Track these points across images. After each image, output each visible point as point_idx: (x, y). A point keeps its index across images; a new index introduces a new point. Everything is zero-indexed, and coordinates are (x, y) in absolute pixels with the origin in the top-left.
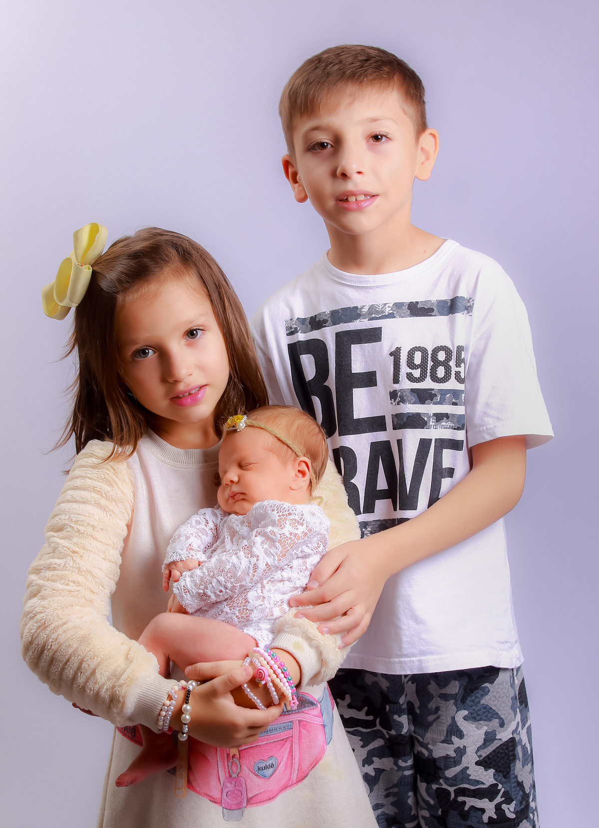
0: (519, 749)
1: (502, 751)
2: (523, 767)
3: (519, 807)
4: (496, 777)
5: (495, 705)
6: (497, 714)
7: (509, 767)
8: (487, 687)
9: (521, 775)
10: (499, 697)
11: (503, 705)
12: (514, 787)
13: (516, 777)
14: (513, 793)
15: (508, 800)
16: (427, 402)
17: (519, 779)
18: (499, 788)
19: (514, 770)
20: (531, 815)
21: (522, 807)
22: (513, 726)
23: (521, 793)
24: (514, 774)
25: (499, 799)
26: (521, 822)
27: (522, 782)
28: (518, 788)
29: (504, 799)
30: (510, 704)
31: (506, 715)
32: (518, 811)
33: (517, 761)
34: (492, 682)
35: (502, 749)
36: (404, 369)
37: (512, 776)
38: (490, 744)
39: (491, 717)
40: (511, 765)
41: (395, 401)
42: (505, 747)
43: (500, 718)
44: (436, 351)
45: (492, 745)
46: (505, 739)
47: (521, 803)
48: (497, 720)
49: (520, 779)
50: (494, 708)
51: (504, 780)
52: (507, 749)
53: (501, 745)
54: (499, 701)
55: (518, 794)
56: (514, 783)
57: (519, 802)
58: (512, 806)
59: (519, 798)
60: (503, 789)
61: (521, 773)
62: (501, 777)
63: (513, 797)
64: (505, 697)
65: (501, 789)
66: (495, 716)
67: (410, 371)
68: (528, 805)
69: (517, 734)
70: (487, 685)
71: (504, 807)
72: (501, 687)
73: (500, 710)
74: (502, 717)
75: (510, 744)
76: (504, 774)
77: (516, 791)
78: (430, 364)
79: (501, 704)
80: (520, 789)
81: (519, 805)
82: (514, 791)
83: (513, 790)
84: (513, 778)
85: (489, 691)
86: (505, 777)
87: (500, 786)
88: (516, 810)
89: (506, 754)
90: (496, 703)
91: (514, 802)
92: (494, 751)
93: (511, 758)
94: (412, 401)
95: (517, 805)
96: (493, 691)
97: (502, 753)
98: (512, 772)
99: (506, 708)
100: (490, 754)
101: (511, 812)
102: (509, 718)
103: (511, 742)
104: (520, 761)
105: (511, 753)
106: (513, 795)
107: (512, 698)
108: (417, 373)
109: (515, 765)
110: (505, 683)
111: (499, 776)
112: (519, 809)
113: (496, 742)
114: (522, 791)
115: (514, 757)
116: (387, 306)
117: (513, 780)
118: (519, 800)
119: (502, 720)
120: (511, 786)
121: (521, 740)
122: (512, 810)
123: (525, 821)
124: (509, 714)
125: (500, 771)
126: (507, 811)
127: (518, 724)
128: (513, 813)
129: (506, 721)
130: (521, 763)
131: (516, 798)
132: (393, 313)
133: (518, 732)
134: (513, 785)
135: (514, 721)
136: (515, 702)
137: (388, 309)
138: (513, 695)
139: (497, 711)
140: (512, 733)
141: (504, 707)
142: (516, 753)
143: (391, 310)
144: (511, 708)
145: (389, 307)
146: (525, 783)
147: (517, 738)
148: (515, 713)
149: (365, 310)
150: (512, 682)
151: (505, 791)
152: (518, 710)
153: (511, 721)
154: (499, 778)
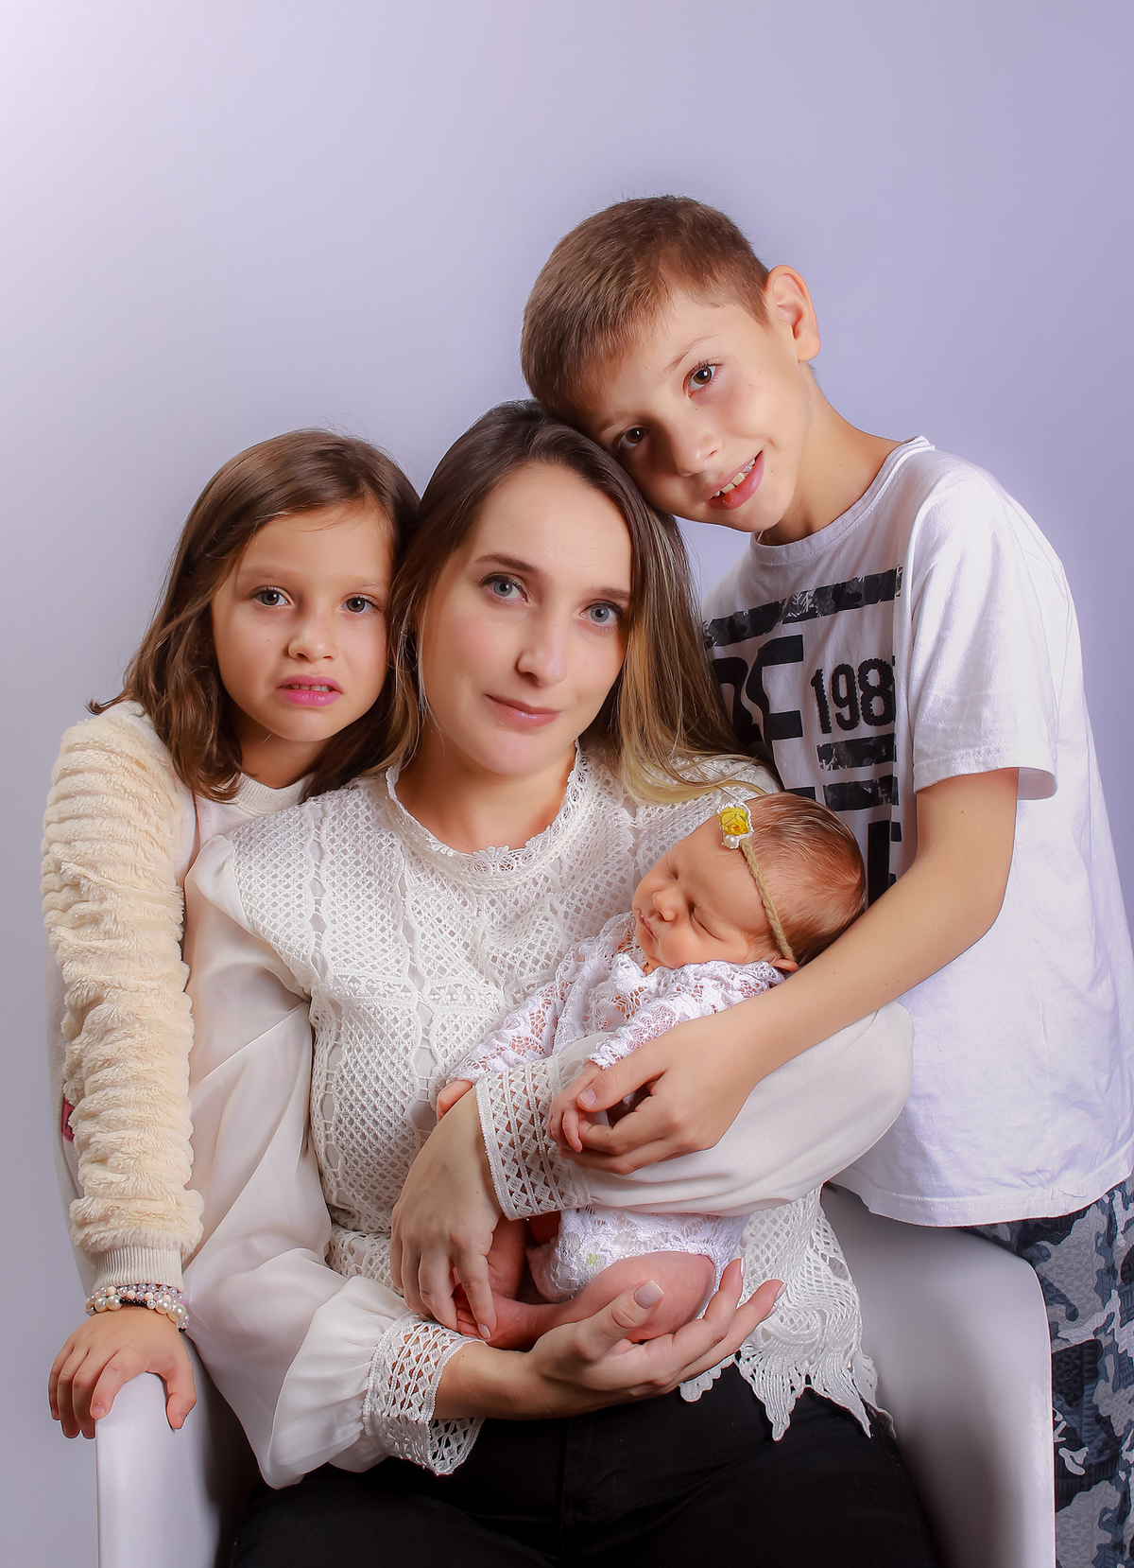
0: (1109, 1362)
1: (1066, 1360)
2: (1114, 1392)
3: (1096, 1458)
4: (1055, 1402)
5: (1059, 1281)
6: (1063, 1296)
7: (1082, 1389)
8: (1045, 1248)
9: (1108, 1405)
10: (1070, 1268)
11: (1076, 1283)
12: (1087, 1424)
13: (1096, 1407)
14: (1085, 1434)
15: (1074, 1444)
17: (1101, 1411)
18: (1058, 1421)
19: (1092, 1395)
20: (1122, 1475)
21: (1103, 1458)
22: (1099, 1320)
23: (1103, 1435)
24: (1090, 1402)
25: (1056, 1439)
26: (1096, 1483)
27: (1109, 1417)
28: (1098, 1427)
29: (1065, 1439)
30: (1093, 1281)
31: (1084, 1301)
32: (1091, 1465)
33: (1101, 1382)
34: (1056, 1242)
35: (1069, 1356)
36: (832, 708)
37: (1086, 1406)
39: (1050, 1299)
40: (1086, 1387)
41: (827, 763)
42: (1074, 1355)
43: (1069, 1305)
46: (1075, 1341)
47: (1100, 1452)
48: (1063, 1307)
49: (1103, 1411)
50: (1056, 1285)
51: (1066, 1408)
52: (1080, 1357)
53: (1067, 1350)
54: (1068, 1276)
55: (1096, 1436)
56: (1088, 1417)
57: (1095, 1451)
58: (1081, 1455)
59: (1098, 1443)
60: (1065, 1425)
61: (1107, 1401)
62: (1062, 1403)
63: (1084, 1440)
64: (1082, 1271)
65: (1061, 1425)
66: (1059, 1300)
67: (838, 709)
68: (1116, 1456)
69: (1106, 1335)
70: (1045, 1243)
71: (1065, 1454)
72: (1074, 1251)
73: (1069, 1291)
74: (1073, 1302)
75: (1086, 1351)
76: (1070, 1398)
77: (1091, 1430)
79: (1073, 1281)
80: (1102, 1429)
81: (1095, 1455)
82: (1087, 1431)
83: (1085, 1428)
84: (1087, 1409)
85: (1049, 1256)
86: (1070, 1404)
87: (1060, 1418)
88: (1087, 1463)
89: (1077, 1367)
90: (1061, 1277)
91: (1086, 1449)
93: (1086, 1374)
94: (851, 763)
95: (1092, 1454)
96: (1057, 1258)
97: (1068, 1365)
98: (1085, 1399)
99: (1082, 1289)
101: (1077, 1464)
102: (1088, 1307)
103: (1090, 1348)
104: (1107, 1381)
105: (1088, 1366)
106: (1084, 1437)
107: (1097, 1273)
108: (845, 713)
109: (1095, 1388)
110: (1083, 1247)
111: (1060, 1400)
112: (1094, 1461)
113: (1058, 1344)
114: (1106, 1432)
115: (1095, 1375)
116: (807, 596)
117: (1086, 1412)
118: (1096, 1447)
119: (1072, 1309)
120: (1081, 1421)
121: (1115, 1345)
122: (1080, 1460)
123: (1105, 1484)
124: (1089, 1300)
125: (1061, 1392)
126: (1069, 1462)
127: (1111, 1317)
128: (1080, 1465)
129: (1080, 1312)
130: (1110, 1384)
131: (1090, 1443)
132: (814, 608)
133: (1108, 1332)
134: (1086, 1420)
135: (1101, 1311)
136: (1106, 1278)
137: (808, 601)
138: (1103, 1266)
139: (1063, 1291)
140: (1095, 1333)
141: (1078, 1288)
142: (1100, 1366)
143: (813, 602)
144: (1096, 1289)
145: (810, 597)
146: (1114, 1419)
147: (1105, 1341)
148: (1105, 1298)
149: (784, 607)
150: (1101, 1244)
151: (1069, 1426)
152: (1115, 1293)
153: (1093, 1312)
154: (1059, 1404)
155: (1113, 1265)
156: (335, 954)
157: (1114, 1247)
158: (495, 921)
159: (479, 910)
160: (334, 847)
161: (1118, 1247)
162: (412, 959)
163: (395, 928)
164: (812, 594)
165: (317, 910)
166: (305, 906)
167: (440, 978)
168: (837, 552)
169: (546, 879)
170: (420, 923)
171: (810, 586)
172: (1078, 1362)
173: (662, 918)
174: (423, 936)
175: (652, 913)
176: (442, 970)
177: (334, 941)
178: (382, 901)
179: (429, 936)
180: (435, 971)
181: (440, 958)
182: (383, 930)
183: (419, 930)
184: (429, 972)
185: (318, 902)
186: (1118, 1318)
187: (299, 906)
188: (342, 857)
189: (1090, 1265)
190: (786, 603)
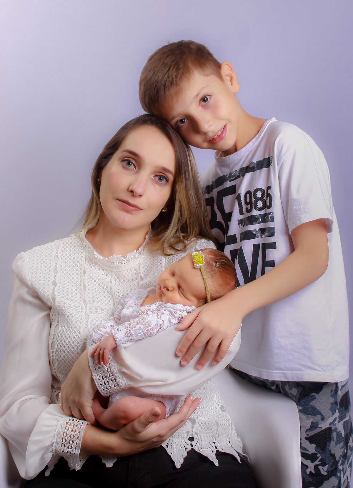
0: (334, 435)
1: (321, 435)
2: (336, 445)
3: (331, 469)
4: (317, 449)
6: (320, 412)
7: (326, 445)
8: (314, 395)
9: (334, 450)
10: (322, 402)
11: (324, 407)
12: (328, 457)
13: (330, 451)
14: (327, 460)
15: (323, 464)
16: (254, 223)
17: (332, 452)
19: (329, 446)
20: (339, 474)
21: (333, 468)
22: (331, 420)
23: (333, 460)
24: (329, 449)
25: (317, 462)
26: (331, 477)
27: (334, 454)
28: (331, 458)
29: (320, 463)
30: (329, 407)
31: (326, 413)
32: (329, 471)
33: (332, 442)
34: (317, 392)
35: (322, 433)
36: (244, 206)
37: (327, 450)
38: (314, 430)
39: (316, 414)
40: (327, 444)
41: (241, 225)
42: (324, 433)
43: (322, 415)
45: (315, 430)
46: (324, 428)
47: (332, 466)
48: (320, 416)
49: (333, 452)
50: (318, 408)
51: (321, 452)
52: (325, 433)
53: (321, 431)
54: (322, 405)
55: (330, 461)
58: (326, 468)
59: (331, 463)
60: (320, 457)
61: (334, 448)
62: (319, 450)
63: (327, 463)
64: (326, 403)
65: (318, 457)
66: (319, 414)
67: (247, 206)
68: (337, 467)
69: (333, 425)
71: (320, 467)
72: (323, 396)
73: (322, 410)
74: (323, 414)
75: (327, 431)
76: (322, 448)
77: (329, 459)
78: (253, 200)
79: (323, 407)
81: (330, 468)
82: (328, 459)
83: (327, 458)
84: (328, 451)
85: (315, 398)
86: (322, 450)
87: (319, 455)
88: (328, 470)
89: (324, 437)
90: (319, 405)
91: (327, 465)
92: (316, 434)
93: (327, 439)
94: (247, 224)
96: (318, 399)
97: (321, 436)
98: (327, 448)
99: (326, 409)
100: (314, 435)
101: (324, 471)
102: (328, 415)
104: (334, 441)
105: (328, 436)
107: (331, 403)
109: (330, 444)
110: (326, 394)
111: (318, 449)
112: (330, 470)
113: (318, 429)
114: (334, 459)
115: (330, 439)
117: (328, 453)
118: (331, 465)
120: (326, 456)
121: (336, 429)
122: (325, 470)
123: (333, 477)
124: (328, 413)
125: (319, 446)
126: (321, 470)
127: (335, 419)
128: (326, 471)
129: (325, 417)
130: (335, 442)
131: (329, 463)
132: (239, 175)
133: (334, 424)
134: (327, 455)
135: (332, 417)
136: (334, 406)
137: (237, 173)
138: (333, 401)
139: (320, 410)
140: (330, 424)
141: (325, 409)
142: (331, 436)
143: (239, 173)
144: (330, 409)
145: (238, 172)
146: (336, 454)
147: (333, 427)
148: (333, 412)
149: (227, 176)
150: (333, 394)
151: (322, 458)
152: (337, 411)
153: (329, 417)
154: (318, 450)
155: (337, 401)
156: (59, 294)
157: (337, 395)
158: (116, 281)
159: (111, 277)
160: (62, 257)
161: (339, 395)
162: (84, 296)
163: (80, 285)
164: (238, 171)
165: (55, 278)
166: (51, 278)
167: (93, 303)
168: (248, 156)
169: (135, 270)
170: (89, 285)
171: (238, 168)
172: (325, 435)
173: (168, 290)
174: (89, 289)
175: (165, 287)
176: (94, 301)
177: (59, 290)
178: (77, 276)
179: (91, 289)
180: (91, 301)
181: (94, 297)
182: (77, 286)
183: (88, 287)
184: (89, 301)
185: (55, 276)
186: (338, 419)
187: (49, 277)
188: (65, 260)
189: (328, 401)
190: (228, 175)
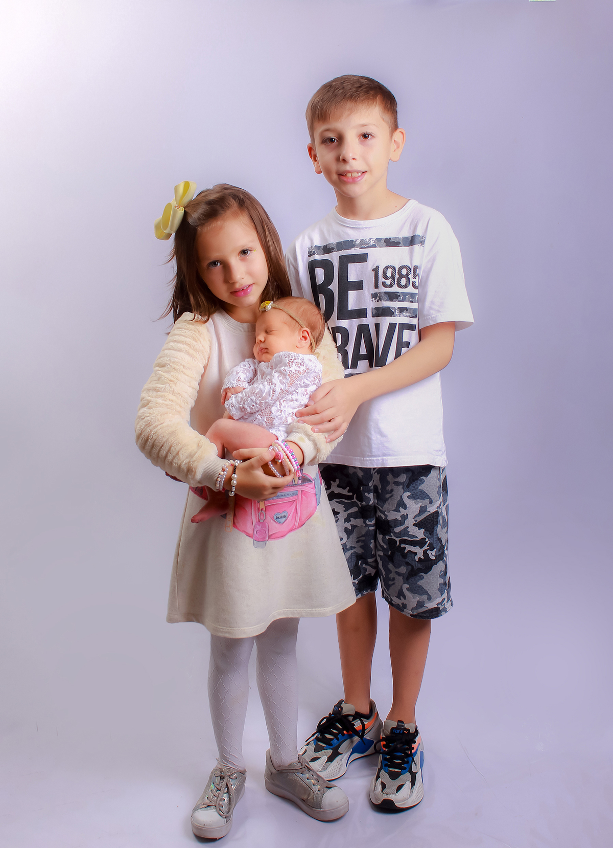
0: (440, 518)
1: (429, 518)
2: (442, 529)
4: (425, 534)
7: (434, 528)
8: (423, 479)
9: (440, 534)
10: (430, 486)
12: (436, 541)
13: (438, 535)
14: (435, 544)
15: (432, 548)
16: (394, 300)
18: (426, 541)
19: (436, 530)
20: (445, 558)
21: (440, 553)
22: (438, 504)
25: (426, 547)
26: (438, 562)
27: (441, 538)
29: (429, 547)
30: (437, 490)
32: (437, 556)
33: (439, 525)
34: (426, 476)
36: (381, 280)
37: (435, 534)
41: (375, 299)
43: (430, 498)
44: (401, 268)
45: (424, 514)
46: (432, 512)
47: (439, 550)
48: (428, 500)
49: (440, 536)
50: (426, 492)
51: (429, 536)
52: (433, 517)
53: (429, 515)
54: (430, 488)
55: (438, 545)
56: (436, 538)
58: (434, 552)
59: (438, 547)
60: (429, 542)
61: (440, 532)
63: (435, 547)
64: (434, 486)
66: (427, 497)
67: (384, 280)
68: (443, 553)
69: (440, 509)
70: (423, 477)
71: (429, 552)
72: (432, 480)
73: (430, 493)
75: (435, 515)
76: (430, 532)
78: (397, 276)
79: (431, 490)
81: (438, 552)
83: (435, 542)
85: (424, 482)
86: (430, 534)
87: (427, 540)
89: (432, 521)
90: (428, 489)
91: (435, 550)
92: (425, 518)
93: (435, 523)
94: (385, 300)
97: (429, 520)
98: (435, 532)
99: (433, 492)
100: (422, 520)
102: (435, 499)
103: (436, 513)
105: (435, 520)
107: (437, 487)
108: (388, 282)
109: (437, 528)
110: (434, 478)
111: (427, 533)
112: (438, 554)
113: (426, 513)
114: (440, 544)
115: (437, 523)
116: (371, 240)
117: (435, 537)
119: (431, 500)
121: (441, 513)
122: (433, 554)
123: (440, 562)
124: (436, 496)
125: (428, 531)
126: (430, 555)
127: (440, 503)
128: (434, 556)
129: (433, 501)
130: (441, 526)
134: (435, 539)
135: (438, 501)
138: (438, 484)
139: (428, 494)
140: (436, 508)
142: (438, 520)
144: (437, 493)
145: (373, 240)
147: (439, 512)
148: (439, 496)
152: (441, 495)
153: (436, 501)
154: (427, 535)
155: (441, 485)
161: (441, 478)
172: (433, 519)
186: (442, 503)
189: (435, 484)
190: (359, 241)
